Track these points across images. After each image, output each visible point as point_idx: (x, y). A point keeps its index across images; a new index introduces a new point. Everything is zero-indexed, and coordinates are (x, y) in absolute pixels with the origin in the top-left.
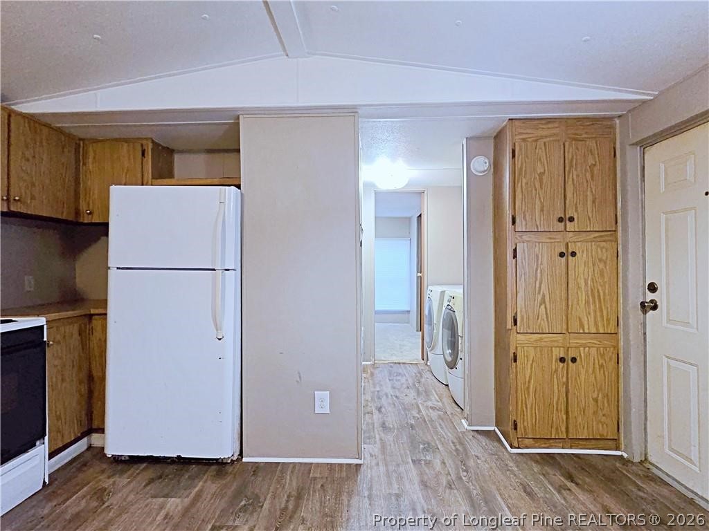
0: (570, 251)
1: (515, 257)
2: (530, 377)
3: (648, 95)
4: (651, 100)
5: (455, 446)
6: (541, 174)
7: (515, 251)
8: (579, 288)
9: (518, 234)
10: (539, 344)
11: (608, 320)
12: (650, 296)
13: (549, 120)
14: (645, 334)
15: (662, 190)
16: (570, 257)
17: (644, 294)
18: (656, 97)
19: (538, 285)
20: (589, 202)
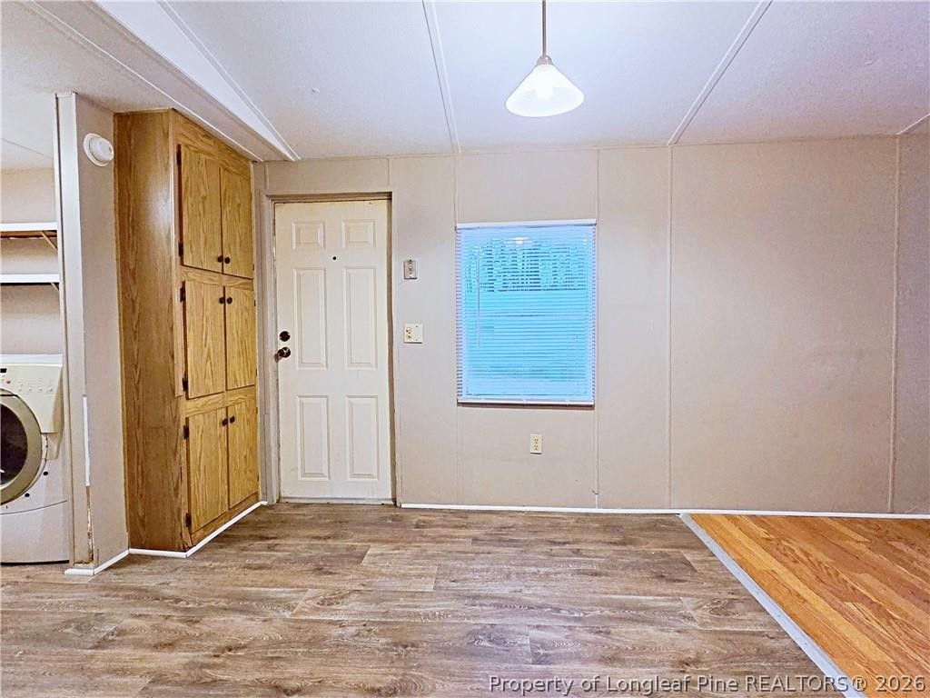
0: (227, 297)
1: (183, 299)
2: (201, 454)
3: (292, 154)
4: (291, 161)
5: (118, 596)
6: (204, 198)
7: (183, 291)
8: (234, 339)
9: (185, 269)
10: (207, 408)
11: (251, 372)
12: (282, 345)
13: (208, 135)
14: (278, 380)
15: (294, 247)
16: (227, 304)
17: (276, 343)
18: (297, 162)
19: (204, 337)
20: (238, 245)
